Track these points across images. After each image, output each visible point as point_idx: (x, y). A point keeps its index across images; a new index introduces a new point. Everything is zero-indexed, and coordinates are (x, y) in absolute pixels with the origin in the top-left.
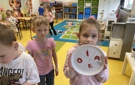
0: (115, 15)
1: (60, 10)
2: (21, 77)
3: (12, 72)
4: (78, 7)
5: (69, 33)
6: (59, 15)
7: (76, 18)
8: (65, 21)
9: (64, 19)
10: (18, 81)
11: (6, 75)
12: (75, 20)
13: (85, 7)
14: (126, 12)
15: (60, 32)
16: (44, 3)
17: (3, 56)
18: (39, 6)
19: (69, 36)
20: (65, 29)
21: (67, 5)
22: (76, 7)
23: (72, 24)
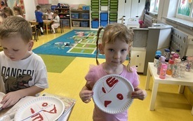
0: (138, 21)
1: (65, 15)
2: (31, 79)
3: (21, 73)
4: (91, 12)
5: (80, 45)
6: (65, 22)
7: (89, 26)
8: (74, 30)
9: (72, 28)
10: (28, 83)
11: (14, 76)
12: (87, 29)
13: (100, 12)
14: (151, 17)
15: (67, 45)
16: (42, 5)
17: (17, 50)
18: (35, 9)
19: (80, 50)
20: (74, 41)
21: (76, 8)
22: (88, 12)
23: (84, 35)
